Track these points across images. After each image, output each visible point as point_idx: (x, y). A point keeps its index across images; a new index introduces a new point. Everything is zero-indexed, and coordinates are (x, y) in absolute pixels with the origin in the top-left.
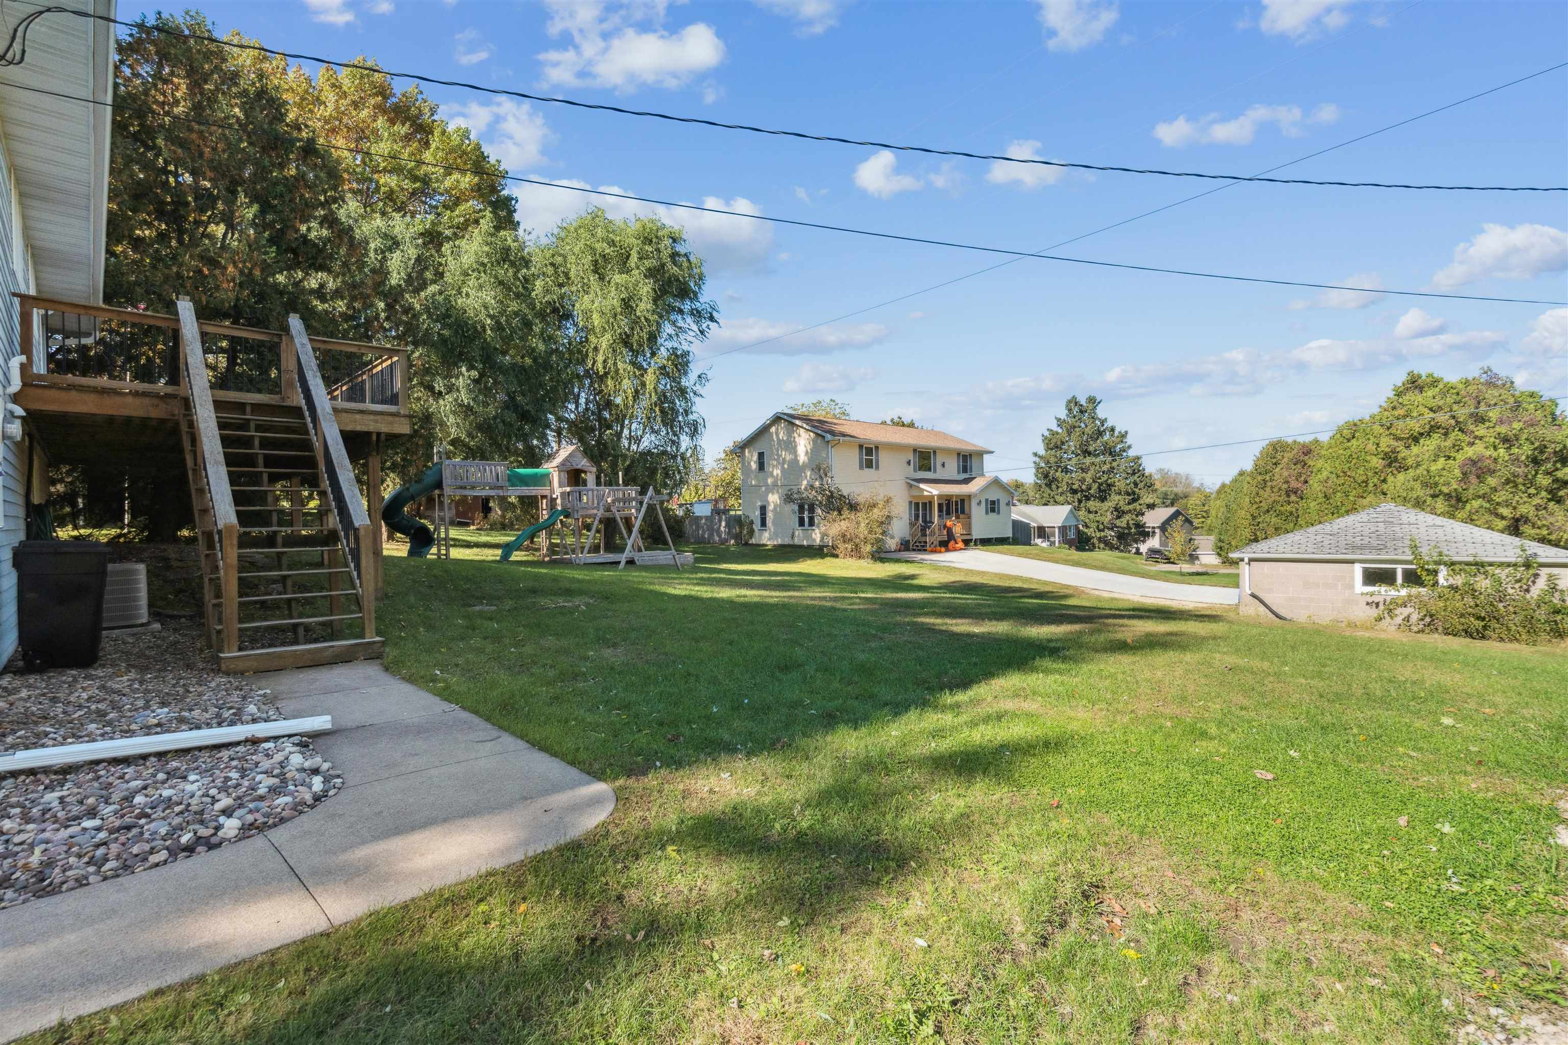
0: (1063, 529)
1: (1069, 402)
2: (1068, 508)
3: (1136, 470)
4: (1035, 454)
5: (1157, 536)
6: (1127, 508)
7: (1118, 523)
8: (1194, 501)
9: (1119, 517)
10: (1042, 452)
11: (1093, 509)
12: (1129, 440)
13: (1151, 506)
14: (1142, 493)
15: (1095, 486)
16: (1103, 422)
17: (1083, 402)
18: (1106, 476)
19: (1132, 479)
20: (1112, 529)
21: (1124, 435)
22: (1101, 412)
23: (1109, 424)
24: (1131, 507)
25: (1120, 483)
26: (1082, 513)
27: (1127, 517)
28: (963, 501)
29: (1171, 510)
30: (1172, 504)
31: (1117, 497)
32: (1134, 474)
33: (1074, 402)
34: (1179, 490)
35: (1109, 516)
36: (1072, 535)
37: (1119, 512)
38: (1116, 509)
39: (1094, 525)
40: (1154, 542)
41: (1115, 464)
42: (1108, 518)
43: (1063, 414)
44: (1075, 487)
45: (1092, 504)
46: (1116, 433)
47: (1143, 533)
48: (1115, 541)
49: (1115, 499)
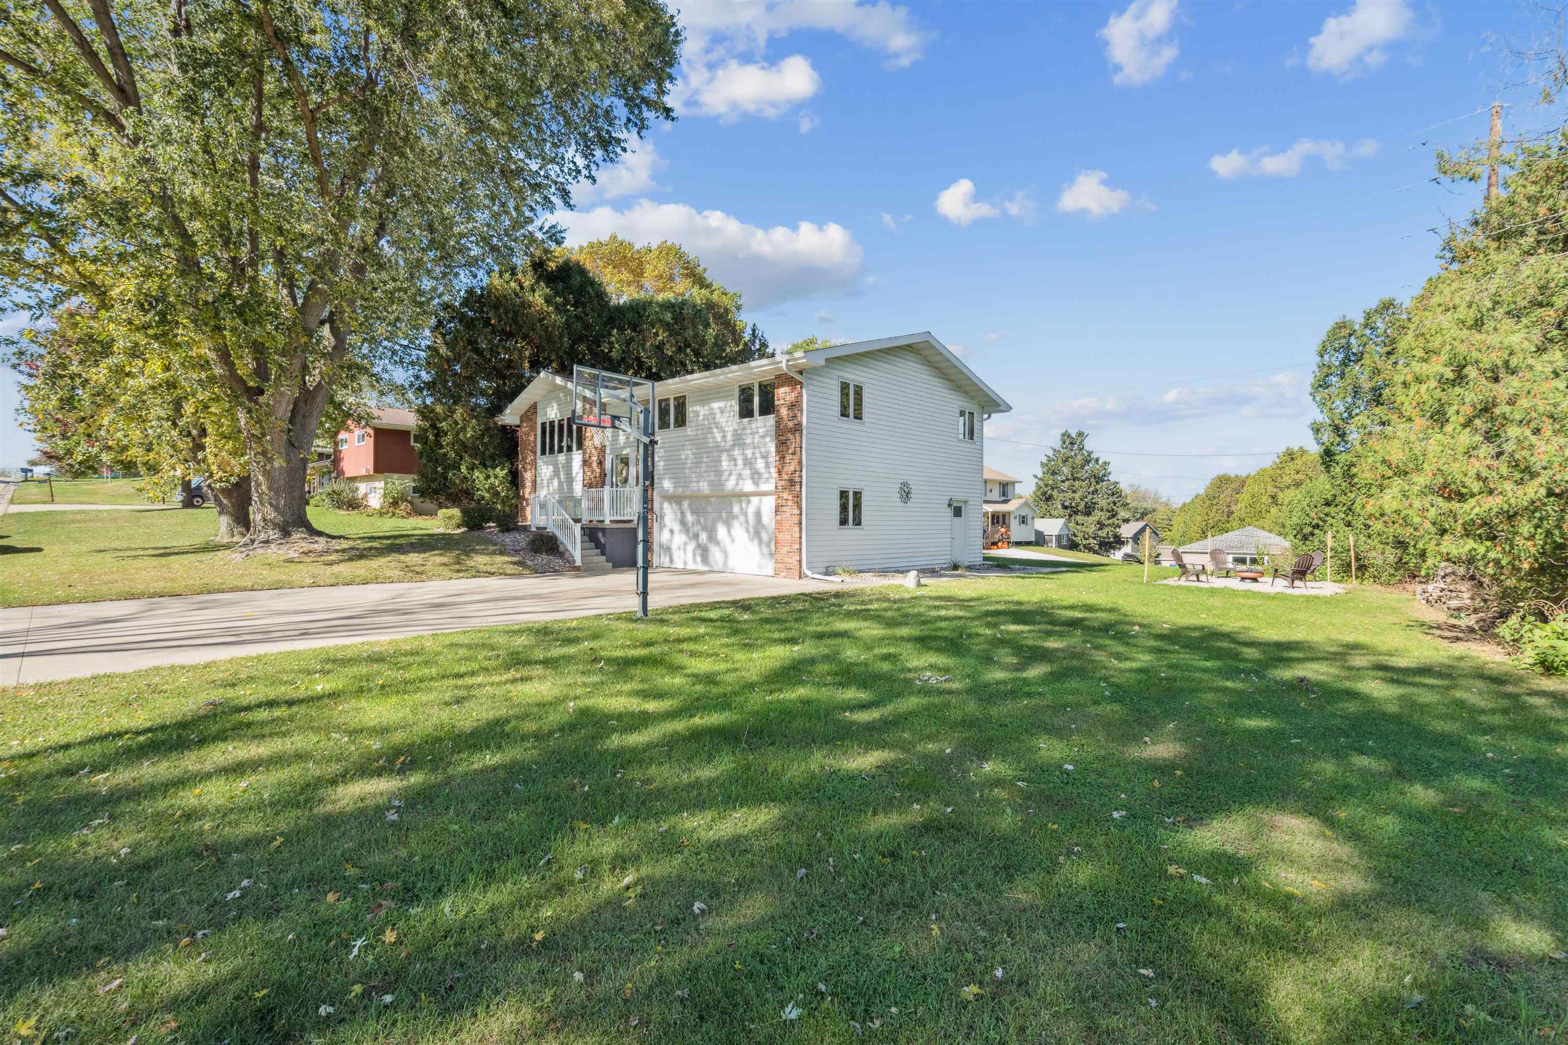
0: (1059, 538)
1: (1063, 435)
2: (1062, 521)
3: (1115, 493)
4: (1036, 477)
5: (1130, 545)
6: (1107, 522)
7: (1100, 533)
8: (1159, 516)
9: (1101, 529)
10: (1040, 475)
11: (1080, 522)
12: (1110, 468)
13: (1126, 521)
14: (1119, 510)
15: (1083, 504)
16: (1090, 454)
17: (1074, 436)
18: (1090, 496)
19: (1111, 499)
20: (1094, 538)
21: (1106, 463)
22: (1089, 445)
23: (1094, 456)
24: (1110, 521)
25: (1102, 502)
26: (1072, 525)
27: (1106, 530)
28: (1004, 516)
29: (1141, 524)
30: (1142, 518)
31: (1100, 513)
32: (1113, 494)
33: (1066, 435)
34: (1148, 505)
35: (1094, 528)
36: (1064, 542)
37: (1101, 525)
38: (1099, 523)
39: (1081, 535)
40: (1127, 549)
41: (1098, 487)
42: (1092, 529)
43: (1058, 445)
44: (1067, 504)
45: (1080, 518)
46: (1100, 462)
47: (1119, 542)
48: (1097, 548)
49: (1097, 515)
